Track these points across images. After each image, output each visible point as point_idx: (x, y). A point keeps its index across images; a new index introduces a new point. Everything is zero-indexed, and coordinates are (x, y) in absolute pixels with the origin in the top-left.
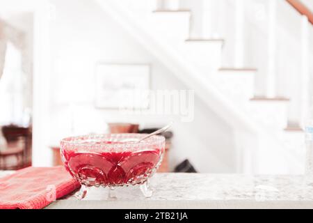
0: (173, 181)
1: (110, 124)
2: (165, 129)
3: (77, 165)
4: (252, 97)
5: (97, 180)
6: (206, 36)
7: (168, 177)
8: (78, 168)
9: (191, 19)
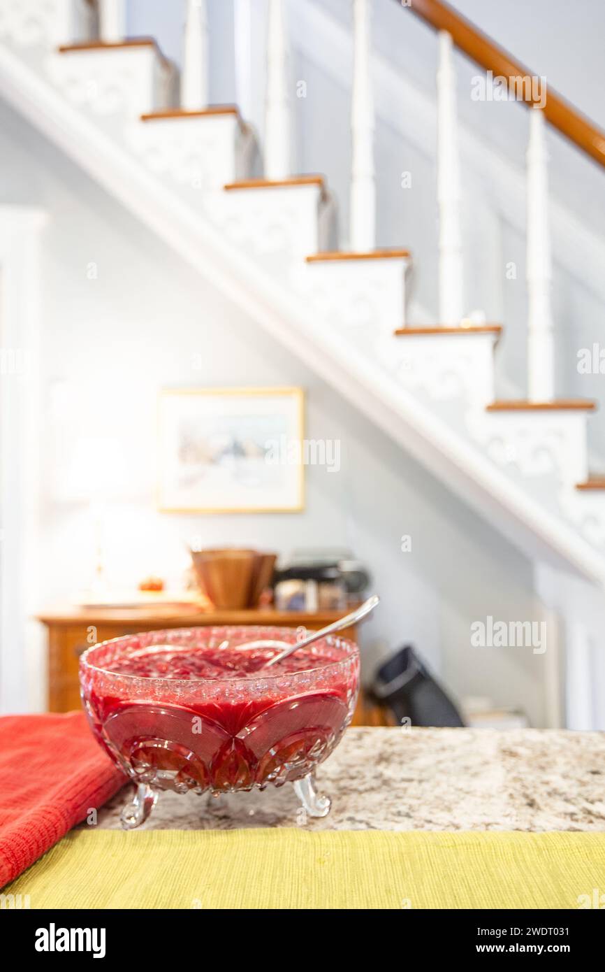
0: (383, 759)
1: (196, 555)
2: (347, 566)
3: (127, 735)
4: (581, 478)
5: (180, 775)
6: (450, 318)
7: (367, 740)
8: (128, 743)
9: (409, 274)
